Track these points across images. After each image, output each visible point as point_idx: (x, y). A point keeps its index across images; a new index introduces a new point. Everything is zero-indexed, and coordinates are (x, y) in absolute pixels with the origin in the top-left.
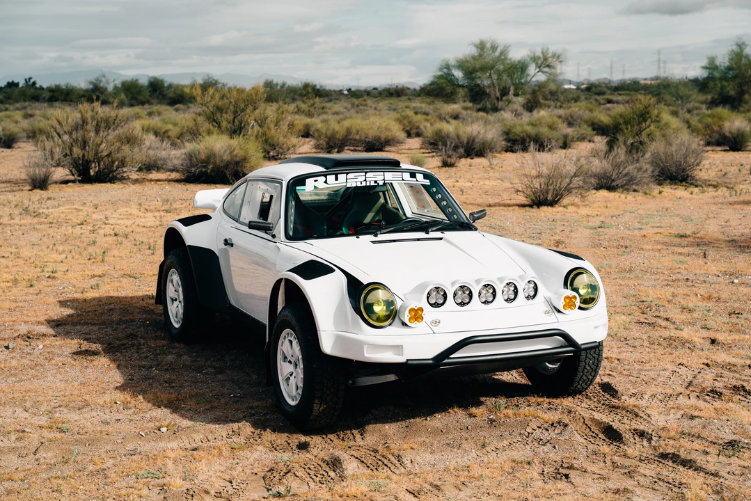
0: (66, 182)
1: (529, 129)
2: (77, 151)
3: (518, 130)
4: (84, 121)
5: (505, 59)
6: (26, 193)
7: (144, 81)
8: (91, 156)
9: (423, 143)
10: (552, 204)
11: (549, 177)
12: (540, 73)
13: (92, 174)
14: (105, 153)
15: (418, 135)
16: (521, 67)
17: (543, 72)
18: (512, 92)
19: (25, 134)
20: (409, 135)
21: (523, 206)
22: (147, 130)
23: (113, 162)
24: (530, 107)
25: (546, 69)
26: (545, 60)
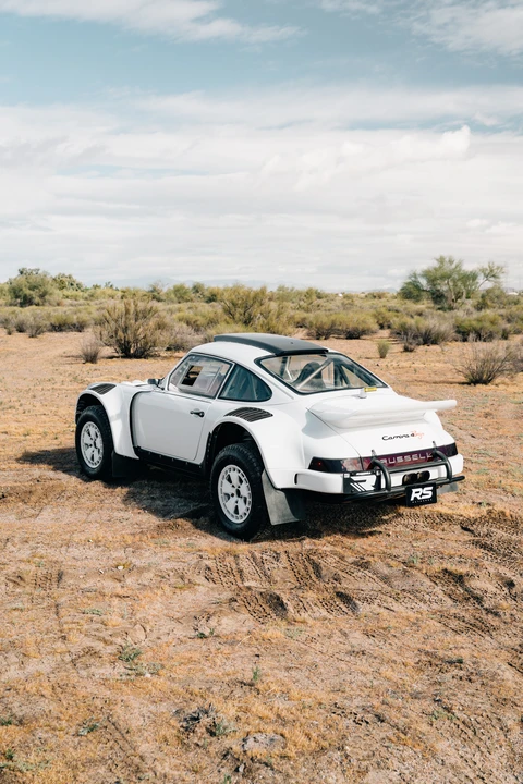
0: (112, 358)
1: (475, 324)
2: (120, 333)
3: (466, 324)
4: (127, 312)
5: (459, 271)
6: (81, 365)
7: (189, 286)
8: (130, 337)
9: (392, 333)
10: (486, 382)
11: (484, 362)
12: (487, 282)
13: (132, 351)
14: (142, 336)
15: (389, 327)
16: (473, 277)
17: (489, 281)
18: (465, 295)
19: (93, 322)
20: (382, 327)
21: (463, 384)
22: (180, 320)
23: (147, 343)
24: (479, 307)
25: (492, 279)
26: (492, 271)
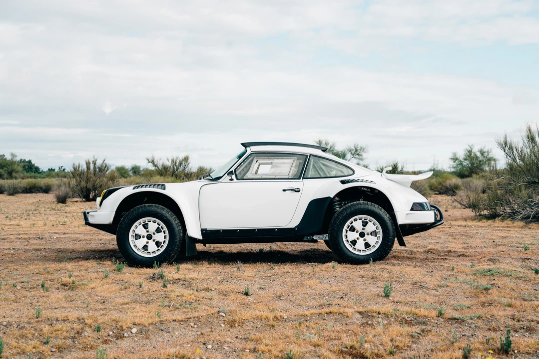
5: (333, 150)
12: (353, 158)
17: (355, 158)
25: (357, 156)
26: (356, 150)
